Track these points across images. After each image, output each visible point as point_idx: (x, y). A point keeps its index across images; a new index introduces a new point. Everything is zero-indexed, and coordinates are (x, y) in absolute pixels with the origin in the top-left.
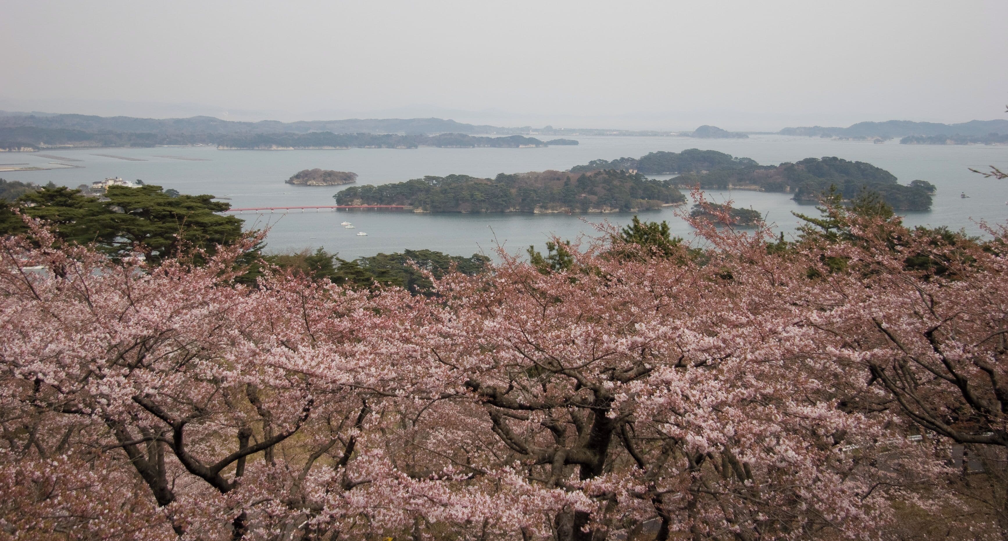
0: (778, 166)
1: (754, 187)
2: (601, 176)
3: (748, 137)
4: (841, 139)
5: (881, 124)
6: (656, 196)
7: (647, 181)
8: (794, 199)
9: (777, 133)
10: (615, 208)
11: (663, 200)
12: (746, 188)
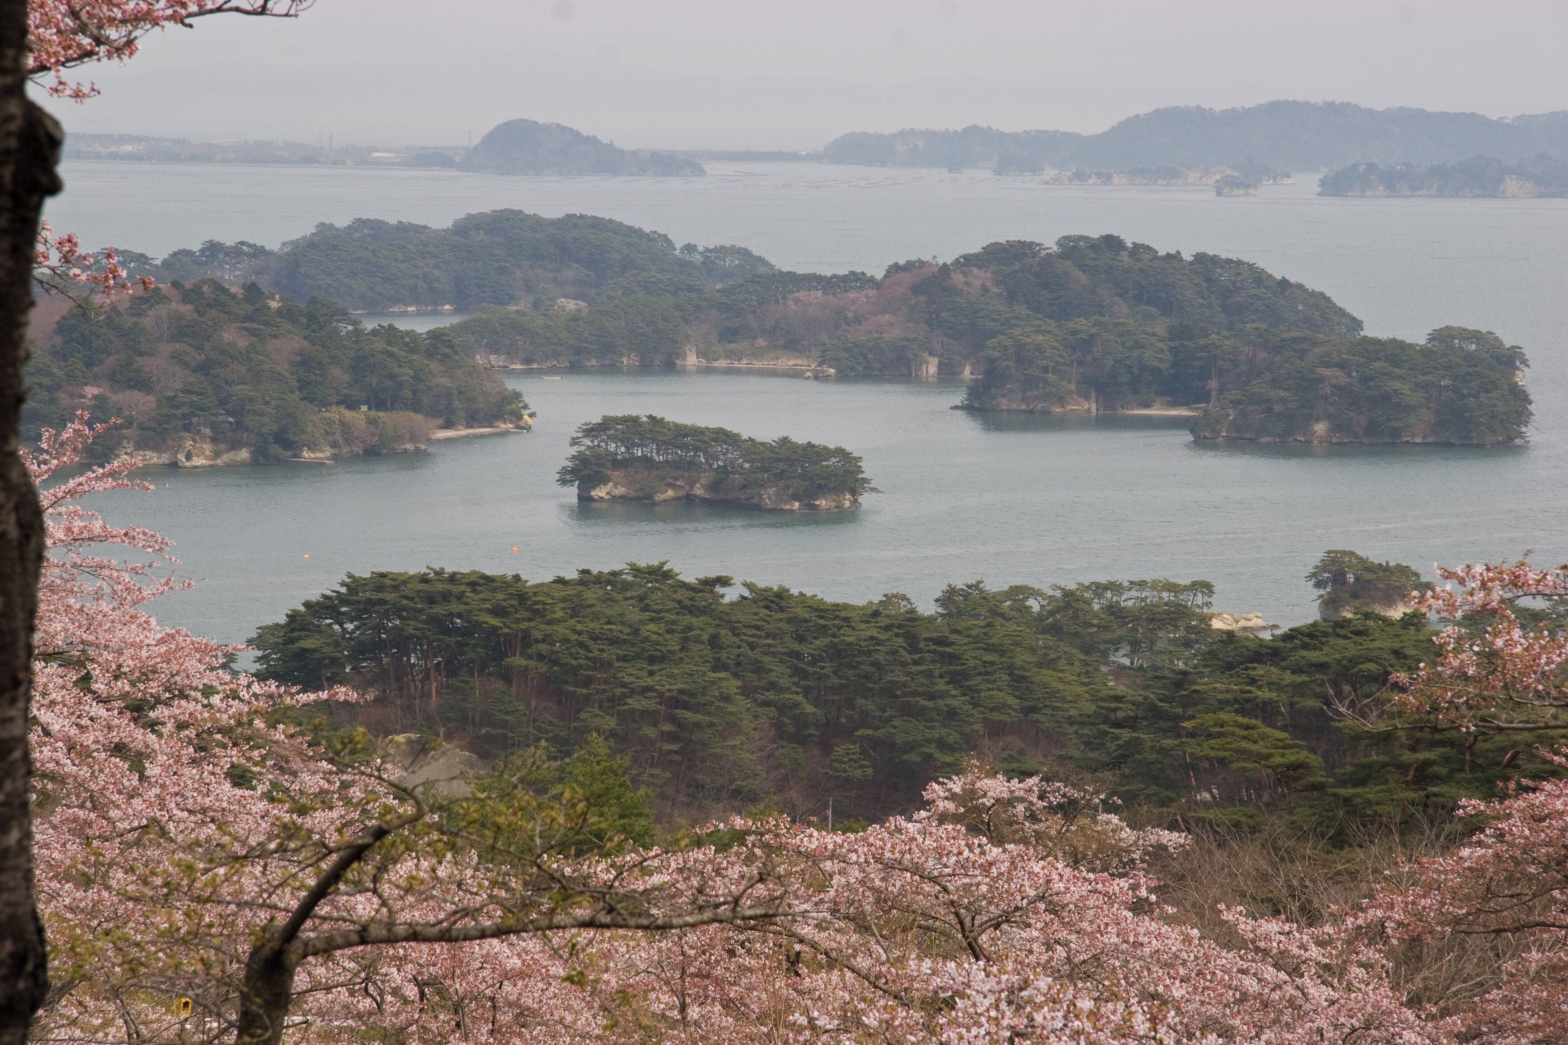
0: (879, 275)
1: (787, 362)
2: (162, 310)
3: (699, 171)
4: (1079, 176)
5: (1234, 117)
6: (407, 393)
7: (358, 332)
8: (969, 408)
9: (815, 157)
10: (235, 446)
11: (432, 412)
12: (757, 365)
